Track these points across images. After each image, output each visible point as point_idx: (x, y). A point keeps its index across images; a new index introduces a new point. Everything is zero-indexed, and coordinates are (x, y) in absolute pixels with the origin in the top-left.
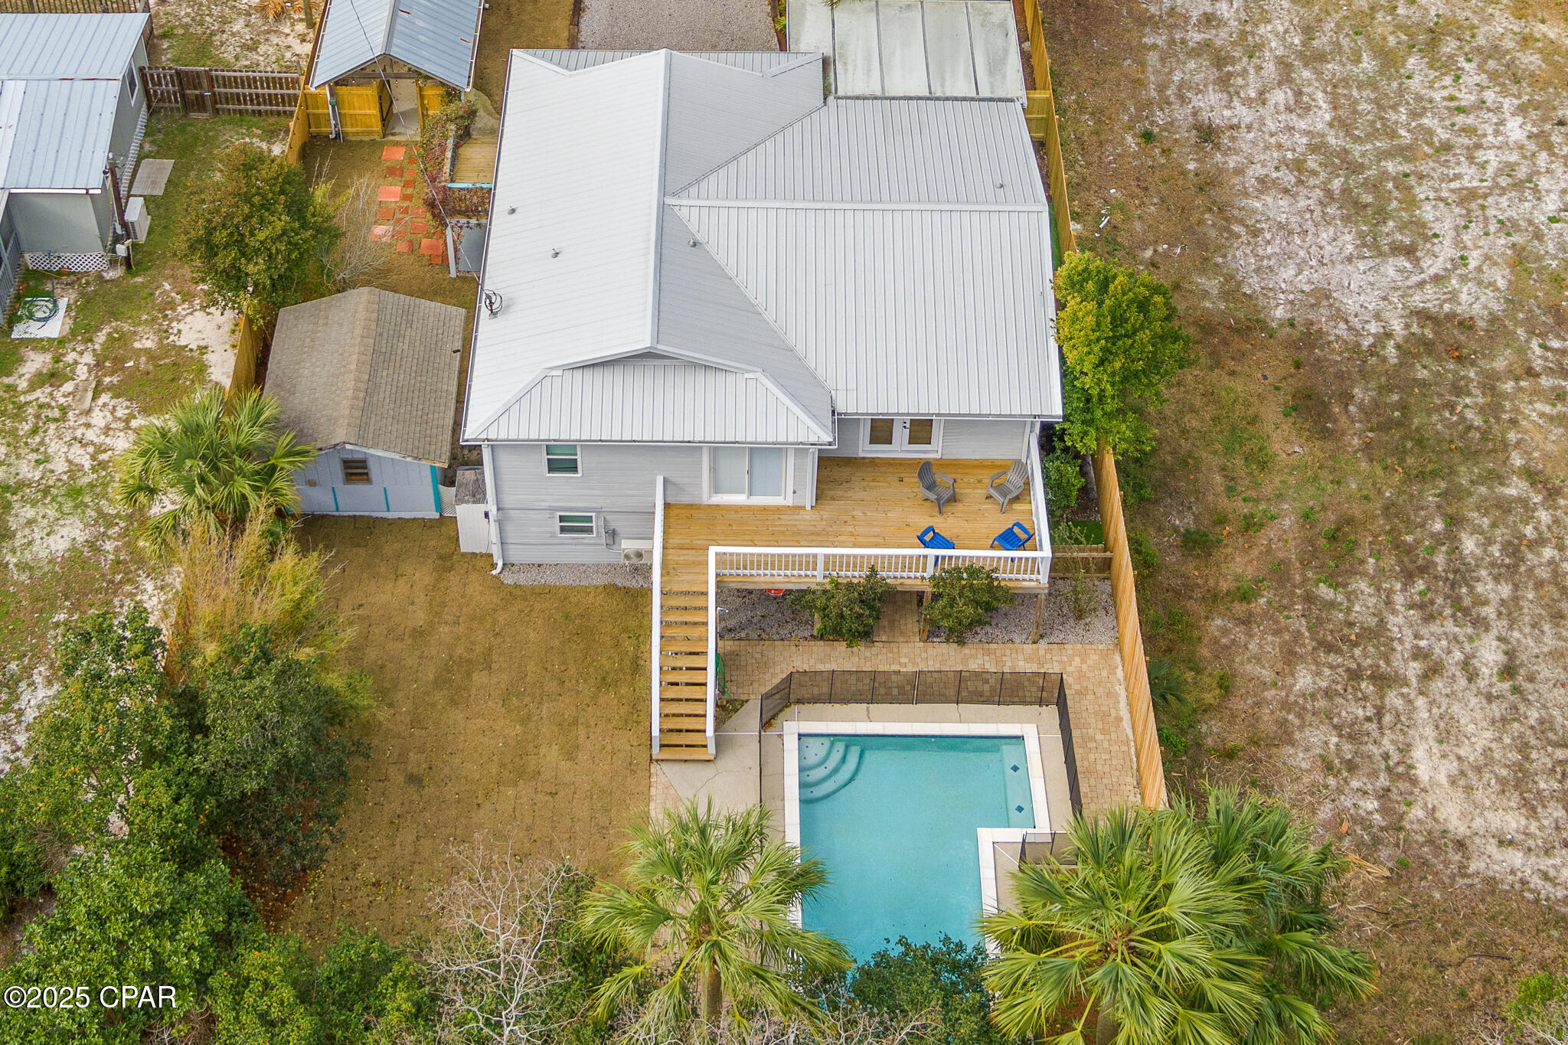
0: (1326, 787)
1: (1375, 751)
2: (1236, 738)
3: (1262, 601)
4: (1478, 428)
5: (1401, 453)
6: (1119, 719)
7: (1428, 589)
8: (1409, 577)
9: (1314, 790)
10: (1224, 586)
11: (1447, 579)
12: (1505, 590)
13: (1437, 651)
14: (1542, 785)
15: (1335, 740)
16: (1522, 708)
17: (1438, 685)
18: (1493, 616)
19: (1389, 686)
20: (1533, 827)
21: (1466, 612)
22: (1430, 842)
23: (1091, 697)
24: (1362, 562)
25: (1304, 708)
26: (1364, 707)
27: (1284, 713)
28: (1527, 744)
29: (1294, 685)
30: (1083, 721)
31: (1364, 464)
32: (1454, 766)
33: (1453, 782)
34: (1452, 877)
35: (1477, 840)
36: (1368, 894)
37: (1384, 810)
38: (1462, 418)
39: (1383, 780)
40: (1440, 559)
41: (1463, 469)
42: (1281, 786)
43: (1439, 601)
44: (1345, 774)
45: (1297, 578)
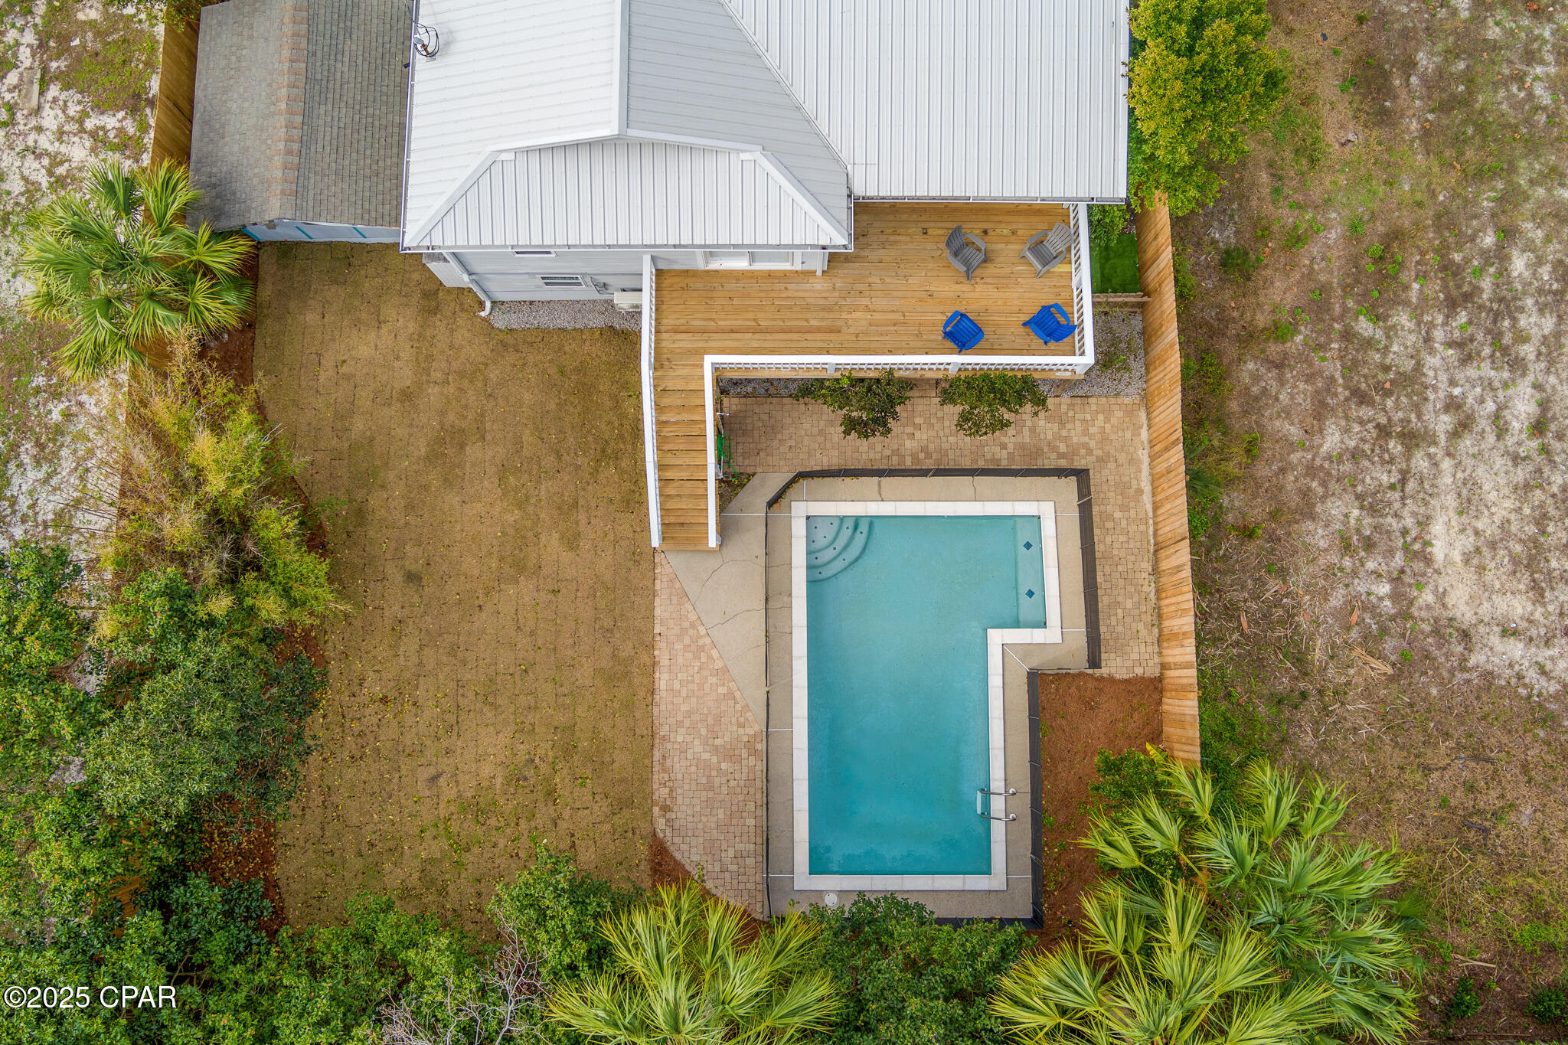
0: (1341, 569)
1: (1394, 525)
2: (1257, 512)
3: (1299, 338)
4: (1544, 109)
5: (1459, 142)
6: (1140, 492)
7: (1470, 322)
8: (1452, 305)
9: (1330, 572)
10: (1262, 320)
11: (1491, 310)
12: (1549, 323)
13: (1470, 400)
14: (1554, 564)
15: (1356, 512)
16: (1547, 471)
17: (1467, 443)
18: (1532, 357)
19: (1417, 445)
20: (1538, 615)
21: (1505, 350)
22: (1436, 632)
23: (1112, 465)
24: (1406, 288)
25: (1329, 474)
26: (1390, 472)
27: (1308, 479)
28: (1545, 516)
29: (1321, 445)
30: (1102, 496)
31: (1419, 157)
32: (1468, 542)
33: (1467, 561)
34: (1452, 672)
35: (1482, 629)
36: (1368, 693)
37: (1395, 596)
38: (1531, 96)
39: (1399, 560)
40: (1486, 284)
41: (1523, 164)
42: (1297, 570)
43: (1480, 337)
44: (1363, 554)
45: (1337, 308)
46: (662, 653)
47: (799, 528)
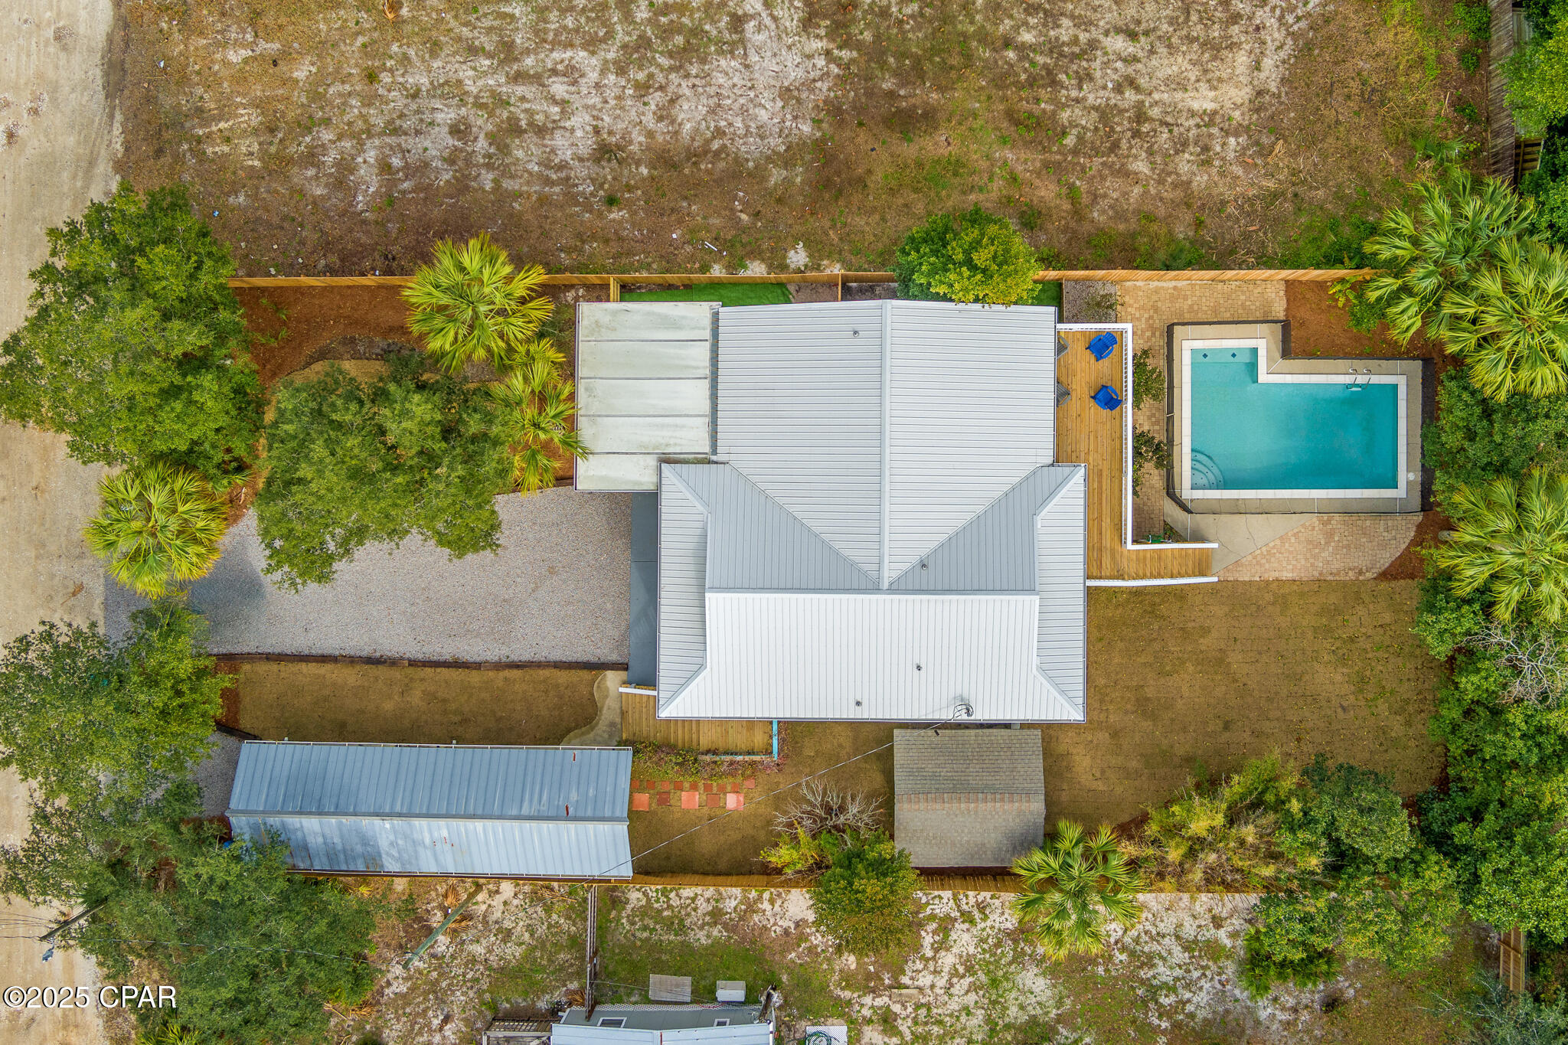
3: (1078, 183)
4: (921, 8)
5: (946, 68)
6: (1175, 288)
8: (1054, 83)
9: (1222, 174)
12: (1066, 22)
13: (1116, 77)
14: (1216, 34)
15: (1187, 156)
16: (1159, 33)
17: (1143, 82)
18: (1087, 35)
20: (1248, 47)
21: (1084, 52)
22: (1257, 111)
23: (1159, 304)
24: (1044, 111)
25: (1163, 170)
28: (1187, 37)
32: (1203, 86)
33: (1216, 89)
34: (1282, 103)
35: (1255, 83)
36: (1294, 155)
37: (1237, 135)
38: (912, 16)
39: (1215, 131)
40: (1041, 60)
41: (959, 26)
42: (1222, 194)
43: (1075, 67)
45: (1058, 157)
46: (1271, 576)
47: (1199, 494)
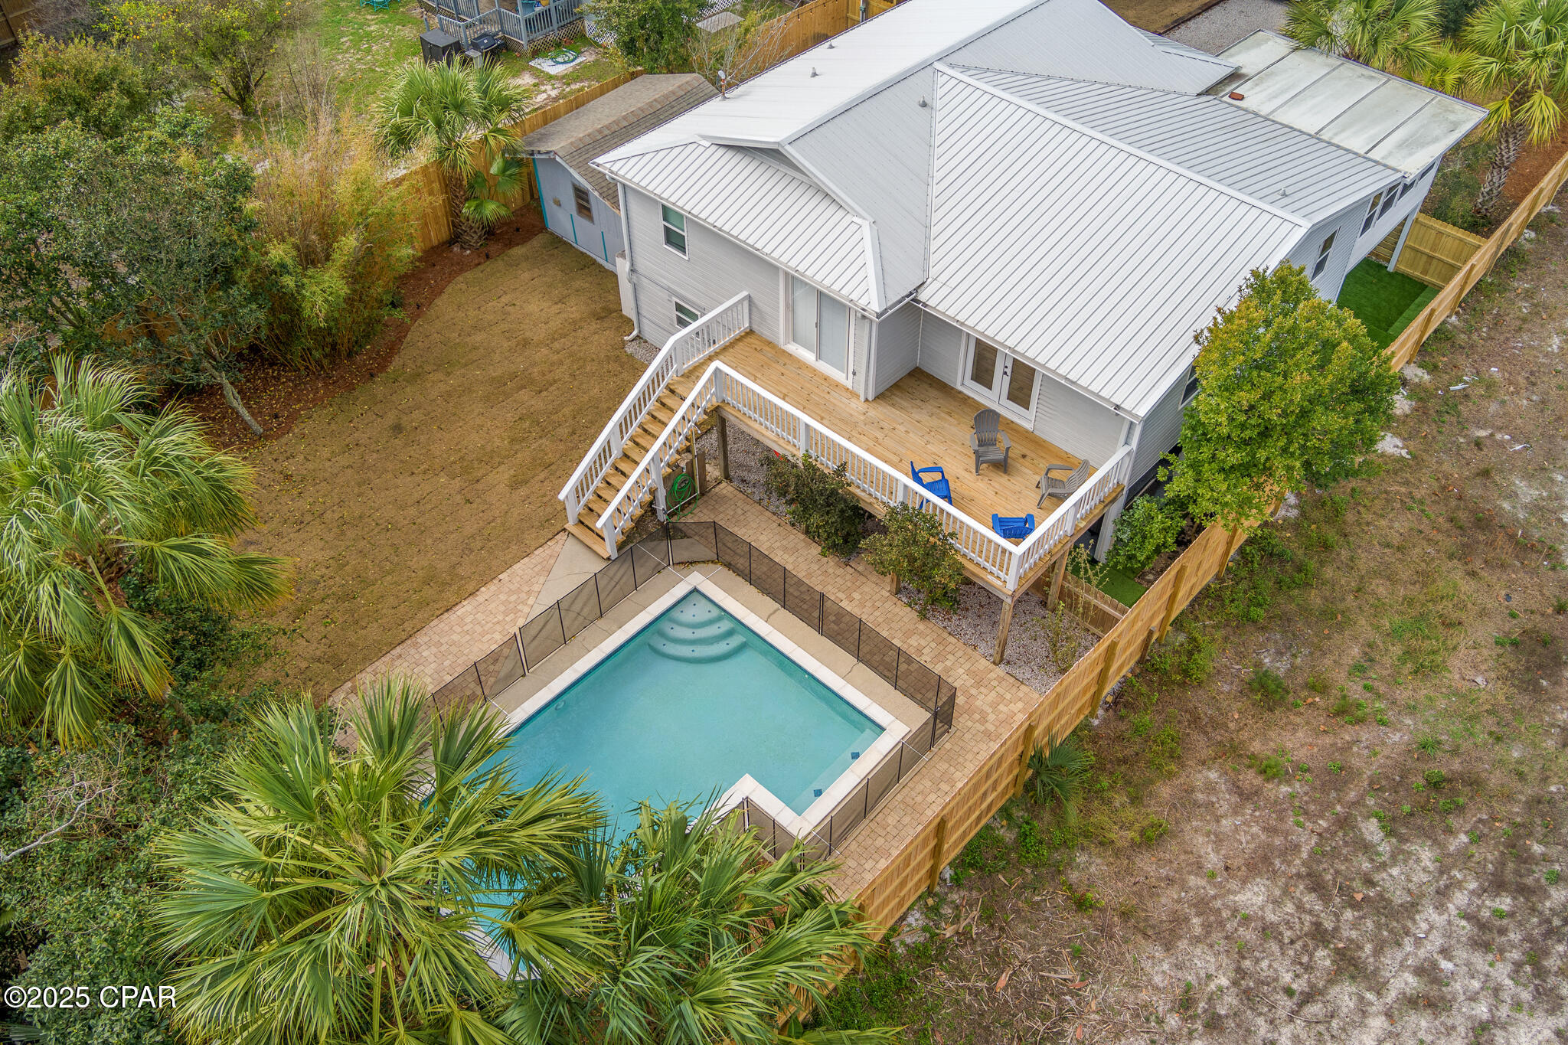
0: (1160, 1021)
1: (1262, 1031)
2: (1107, 894)
3: (1285, 789)
7: (1511, 915)
8: (1497, 885)
9: (1143, 1013)
11: (1549, 921)
13: (1457, 986)
15: (1224, 981)
17: (1420, 1021)
19: (1353, 978)
21: (1540, 971)
24: (1450, 831)
25: (1221, 924)
26: (1297, 976)
27: (1193, 911)
29: (1235, 893)
31: (1550, 743)
42: (1108, 979)
43: (1514, 936)
44: (1199, 1026)
45: (1352, 795)
